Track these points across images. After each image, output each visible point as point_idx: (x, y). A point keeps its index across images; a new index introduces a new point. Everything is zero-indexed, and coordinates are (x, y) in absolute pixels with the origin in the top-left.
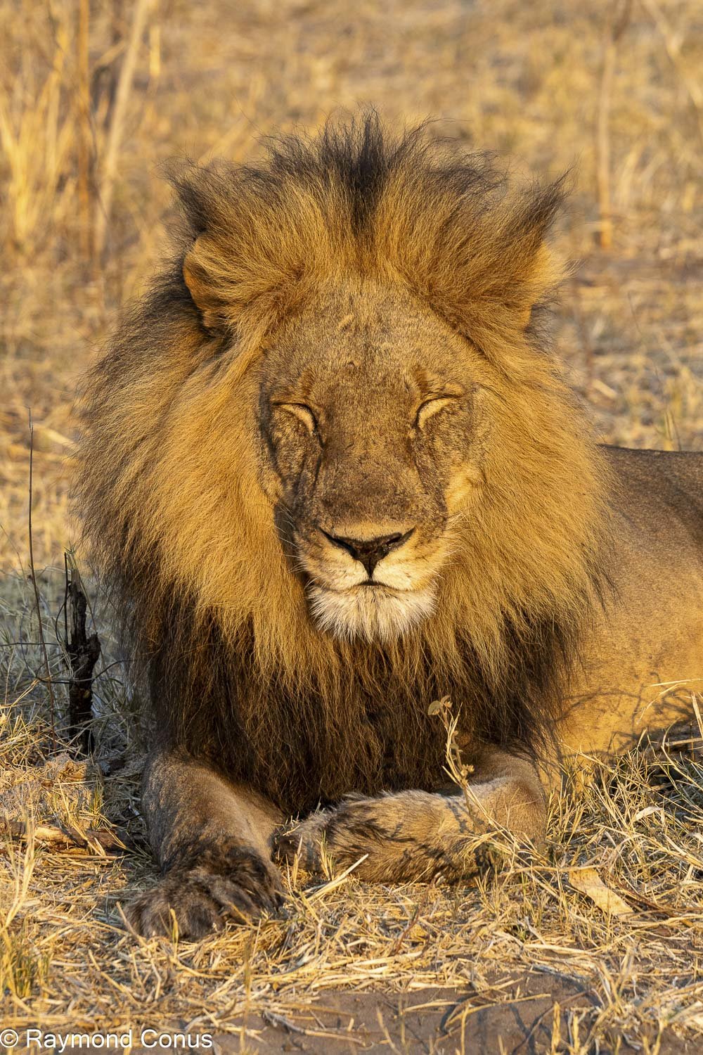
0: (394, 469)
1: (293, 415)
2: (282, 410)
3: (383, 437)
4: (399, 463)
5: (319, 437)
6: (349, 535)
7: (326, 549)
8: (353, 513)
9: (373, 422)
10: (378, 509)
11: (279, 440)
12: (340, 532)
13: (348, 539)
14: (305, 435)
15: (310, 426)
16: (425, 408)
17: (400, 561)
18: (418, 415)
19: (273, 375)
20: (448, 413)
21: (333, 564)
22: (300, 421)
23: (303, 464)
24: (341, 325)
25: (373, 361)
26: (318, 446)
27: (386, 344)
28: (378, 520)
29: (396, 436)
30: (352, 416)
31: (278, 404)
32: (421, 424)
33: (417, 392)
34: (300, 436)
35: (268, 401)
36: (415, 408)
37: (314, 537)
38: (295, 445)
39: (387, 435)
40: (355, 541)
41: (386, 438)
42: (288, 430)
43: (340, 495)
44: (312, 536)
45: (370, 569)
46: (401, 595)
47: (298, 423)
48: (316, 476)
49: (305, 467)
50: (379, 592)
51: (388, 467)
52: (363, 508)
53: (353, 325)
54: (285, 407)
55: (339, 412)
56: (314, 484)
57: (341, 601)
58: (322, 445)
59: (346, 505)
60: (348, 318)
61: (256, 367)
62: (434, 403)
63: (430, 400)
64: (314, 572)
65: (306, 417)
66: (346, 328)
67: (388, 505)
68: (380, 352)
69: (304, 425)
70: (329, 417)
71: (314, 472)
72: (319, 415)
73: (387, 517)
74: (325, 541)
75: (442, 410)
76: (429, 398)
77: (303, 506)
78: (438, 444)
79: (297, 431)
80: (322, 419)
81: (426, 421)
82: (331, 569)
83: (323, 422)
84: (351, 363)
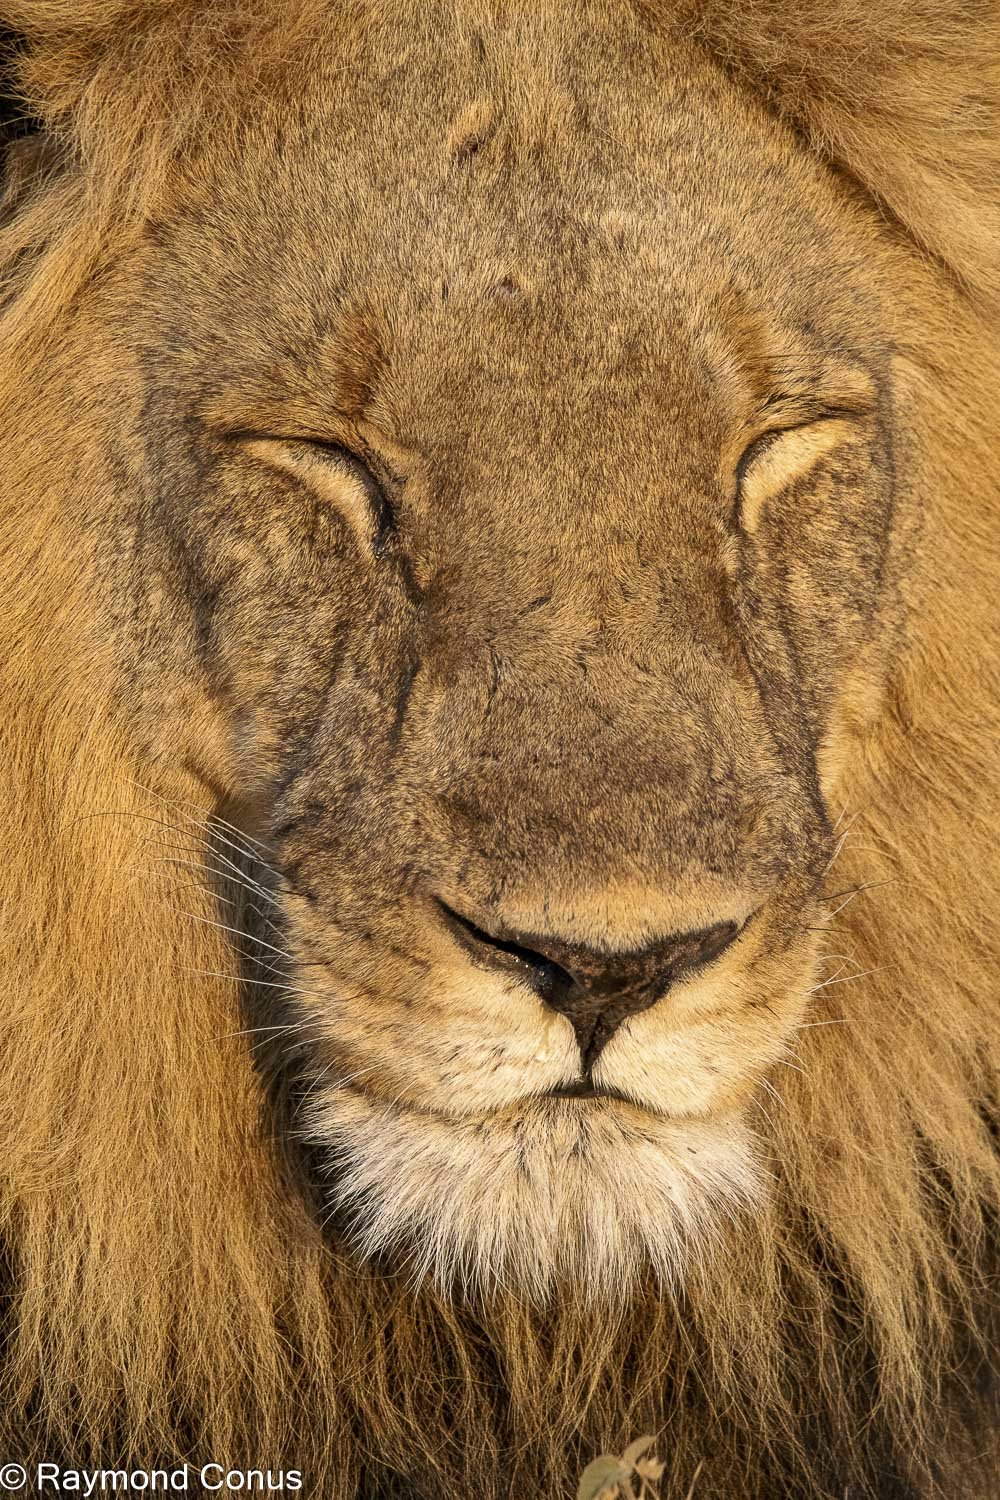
0: (695, 687)
1: (294, 482)
2: (253, 464)
3: (651, 571)
4: (707, 667)
5: (405, 566)
6: (561, 929)
7: (439, 971)
8: (575, 849)
9: (614, 513)
10: (666, 834)
11: (234, 570)
12: (523, 915)
13: (557, 942)
14: (340, 552)
15: (362, 521)
16: (763, 458)
17: (699, 1016)
18: (739, 487)
19: (203, 321)
20: (837, 478)
21: (460, 1021)
22: (322, 506)
23: (338, 660)
24: (454, 135)
25: (583, 277)
26: (397, 595)
27: (616, 218)
28: (666, 875)
29: (691, 566)
30: (538, 488)
31: (237, 435)
32: (750, 519)
33: (735, 393)
34: (321, 555)
35: (192, 423)
36: (730, 458)
37: (399, 924)
38: (306, 587)
39: (663, 565)
40: (581, 949)
41: (661, 574)
42: (278, 537)
43: (520, 784)
44: (386, 921)
45: (592, 1042)
46: (669, 1132)
47: (317, 511)
48: (401, 705)
49: (349, 669)
50: (601, 1120)
51: (679, 682)
52: (613, 831)
53: (497, 144)
54: (261, 449)
55: (486, 471)
56: (394, 735)
57: (463, 1151)
58: (415, 594)
59: (554, 822)
60: (473, 115)
61: (123, 290)
62: (790, 440)
63: (777, 432)
64: (366, 1046)
65: (345, 489)
66: (472, 148)
67: (699, 824)
68: (603, 248)
69: (338, 518)
70: (444, 490)
71: (391, 691)
72: (402, 482)
73: (695, 866)
74: (441, 941)
75: (819, 467)
76: (774, 419)
77: (345, 813)
78: (801, 587)
79: (311, 538)
80: (415, 497)
81: (765, 506)
82: (449, 1039)
83: (422, 509)
84: (508, 283)
